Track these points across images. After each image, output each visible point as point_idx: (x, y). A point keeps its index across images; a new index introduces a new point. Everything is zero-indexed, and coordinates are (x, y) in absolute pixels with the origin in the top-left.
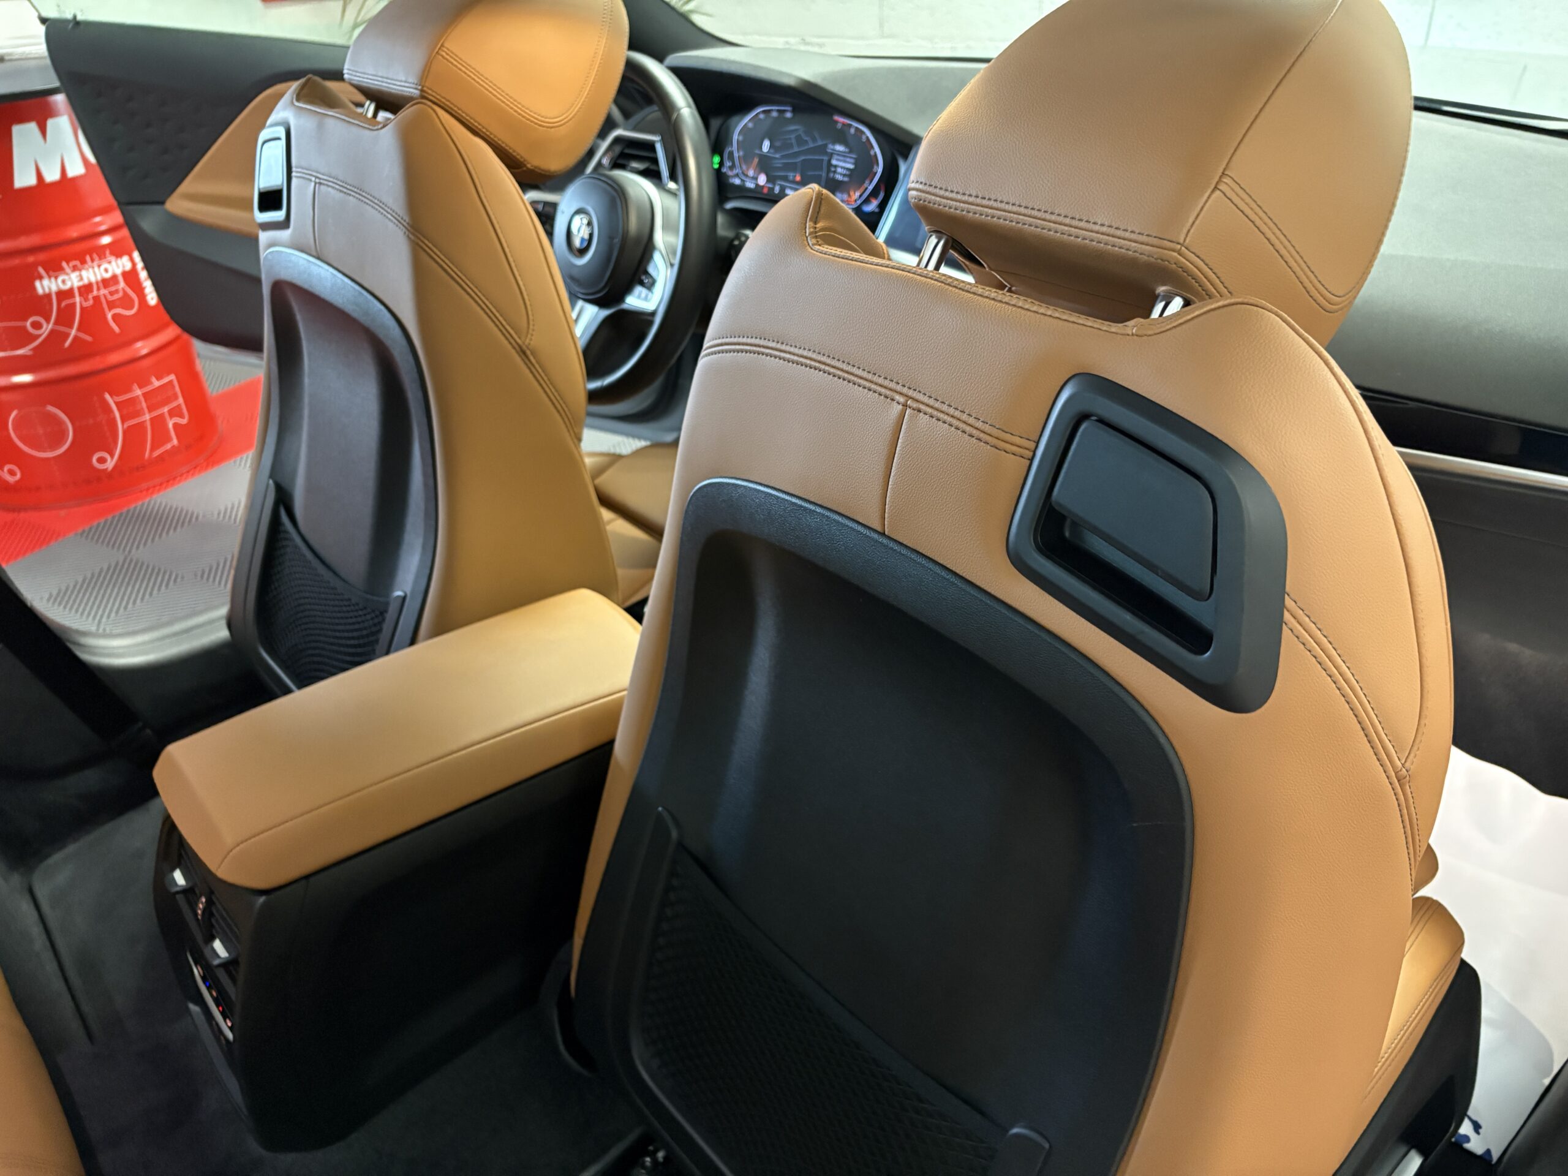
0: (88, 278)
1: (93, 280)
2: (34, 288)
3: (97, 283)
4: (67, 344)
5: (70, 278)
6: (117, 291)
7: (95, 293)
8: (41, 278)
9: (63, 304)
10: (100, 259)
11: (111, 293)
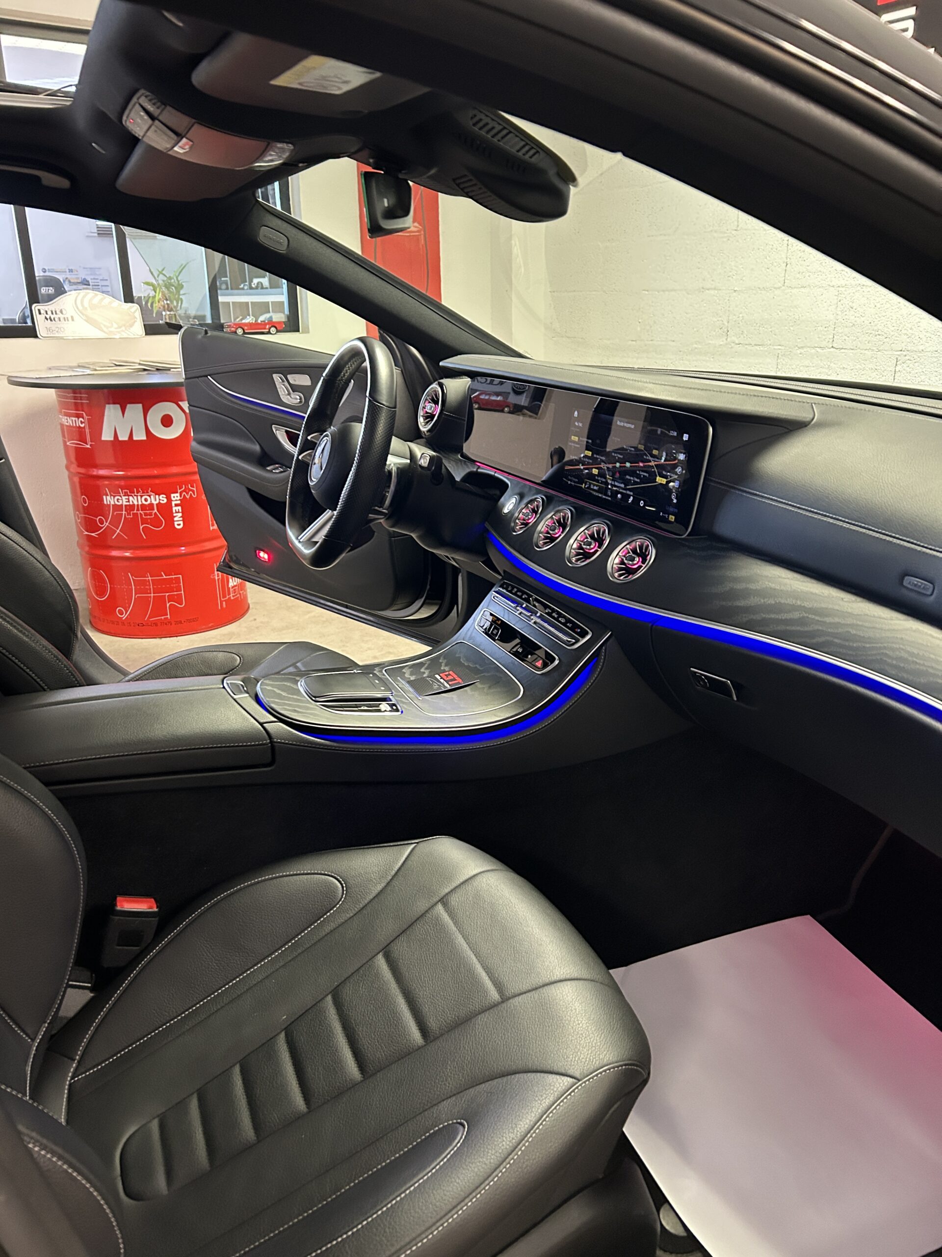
0: (133, 502)
1: (136, 503)
2: (103, 500)
3: (138, 505)
4: (113, 537)
5: (122, 500)
6: (150, 514)
7: (135, 512)
8: (107, 495)
9: (115, 513)
10: (143, 493)
11: (146, 514)
